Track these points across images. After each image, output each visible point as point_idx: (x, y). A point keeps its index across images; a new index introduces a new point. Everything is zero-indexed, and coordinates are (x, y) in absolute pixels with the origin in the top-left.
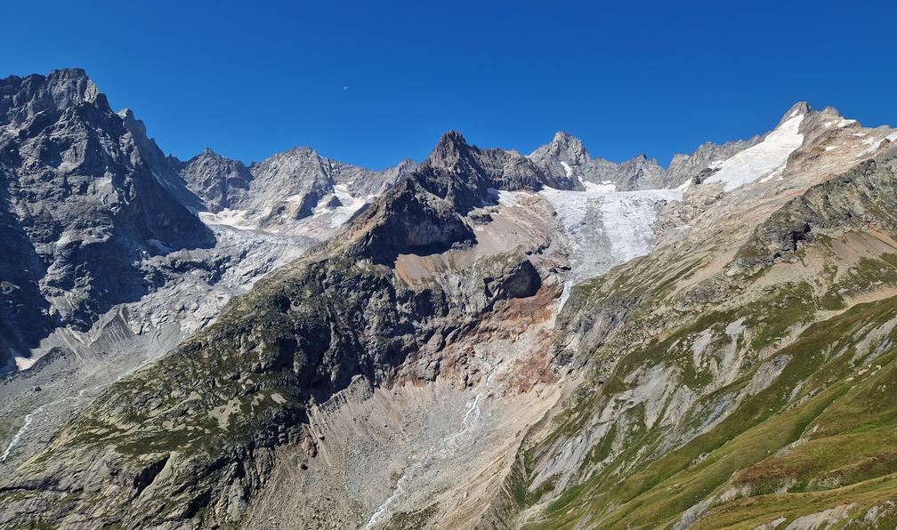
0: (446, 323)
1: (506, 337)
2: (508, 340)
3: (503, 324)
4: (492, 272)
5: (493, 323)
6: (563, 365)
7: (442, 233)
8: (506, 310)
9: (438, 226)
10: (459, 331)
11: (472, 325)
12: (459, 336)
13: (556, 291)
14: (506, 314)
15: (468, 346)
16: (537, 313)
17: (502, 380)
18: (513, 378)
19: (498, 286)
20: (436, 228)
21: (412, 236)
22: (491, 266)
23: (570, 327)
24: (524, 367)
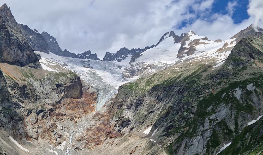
0: (38, 107)
1: (72, 119)
2: (73, 122)
3: (68, 112)
4: (60, 81)
5: (62, 111)
6: (124, 127)
7: (23, 56)
8: (68, 104)
9: (21, 51)
10: (46, 113)
11: (52, 110)
12: (46, 116)
13: (95, 97)
14: (69, 107)
15: (52, 122)
16: (86, 108)
17: (80, 140)
18: (88, 138)
19: (64, 90)
20: (19, 52)
21: (5, 54)
22: (58, 78)
23: (124, 107)
24: (95, 132)
